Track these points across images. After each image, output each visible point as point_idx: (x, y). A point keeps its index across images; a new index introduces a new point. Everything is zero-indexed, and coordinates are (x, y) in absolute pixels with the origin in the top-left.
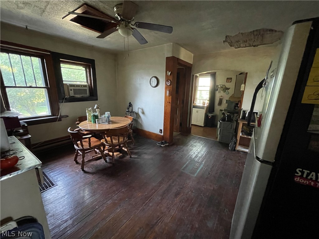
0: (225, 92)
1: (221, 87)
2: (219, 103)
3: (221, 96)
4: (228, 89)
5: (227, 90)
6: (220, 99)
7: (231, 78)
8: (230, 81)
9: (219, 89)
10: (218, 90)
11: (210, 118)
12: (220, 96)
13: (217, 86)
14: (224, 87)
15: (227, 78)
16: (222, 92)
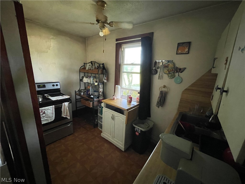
0: (173, 77)
1: (165, 66)
2: (158, 102)
3: (165, 87)
4: (181, 70)
5: (177, 74)
6: (161, 92)
7: (189, 43)
8: (187, 50)
9: (159, 70)
10: (158, 74)
11: (137, 134)
12: (162, 85)
13: (156, 62)
14: (171, 65)
15: (178, 44)
16: (166, 76)
